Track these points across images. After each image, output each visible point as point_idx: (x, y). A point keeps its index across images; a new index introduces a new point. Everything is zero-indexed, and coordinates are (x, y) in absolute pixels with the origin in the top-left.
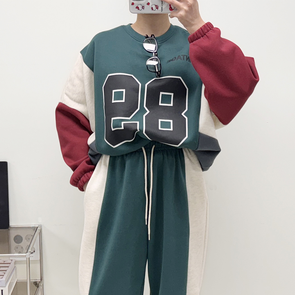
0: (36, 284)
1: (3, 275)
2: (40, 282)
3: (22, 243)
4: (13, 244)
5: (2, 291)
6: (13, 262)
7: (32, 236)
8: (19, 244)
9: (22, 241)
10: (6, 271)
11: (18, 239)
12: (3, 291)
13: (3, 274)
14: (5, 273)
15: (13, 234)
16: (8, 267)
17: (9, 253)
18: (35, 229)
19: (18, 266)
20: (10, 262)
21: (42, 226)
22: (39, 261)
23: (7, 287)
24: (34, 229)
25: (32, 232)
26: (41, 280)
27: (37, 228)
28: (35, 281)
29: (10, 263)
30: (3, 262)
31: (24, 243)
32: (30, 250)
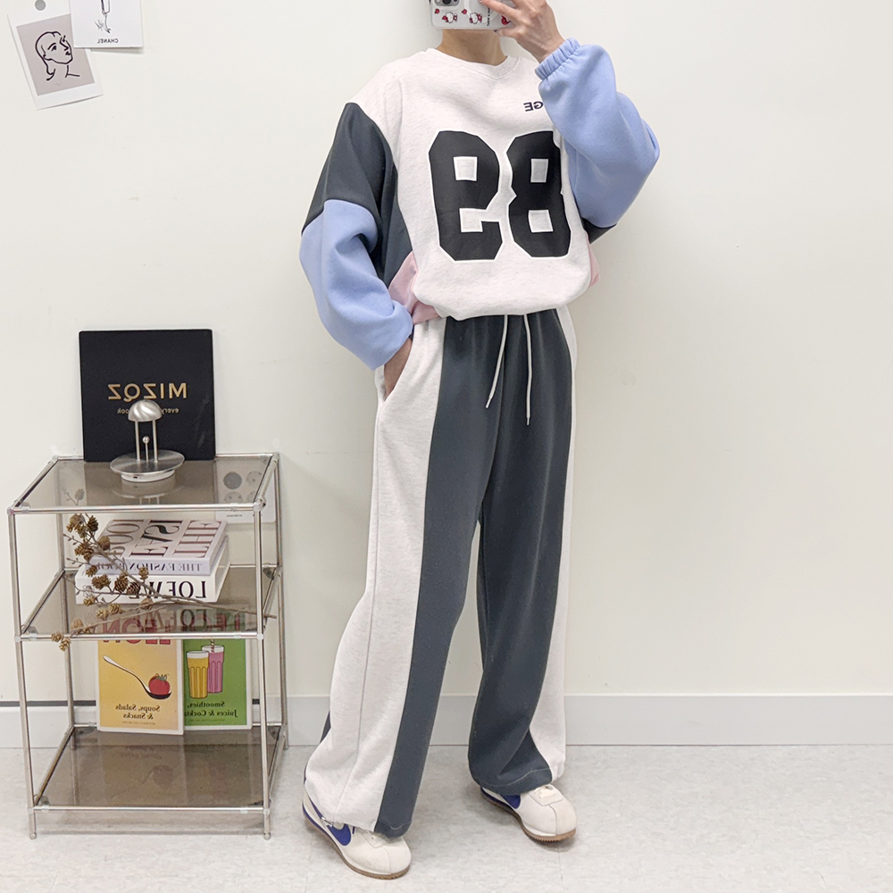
0: (268, 573)
1: (205, 552)
2: (275, 569)
3: (240, 488)
4: (222, 488)
5: (203, 583)
6: (223, 525)
7: (260, 474)
8: (235, 490)
9: (239, 485)
10: (210, 543)
11: (233, 480)
12: (206, 584)
13: (206, 549)
14: (208, 547)
15: (222, 470)
16: (214, 535)
17: (214, 503)
18: (268, 461)
19: (231, 534)
20: (217, 525)
21: (281, 456)
22: (274, 526)
23: (213, 575)
24: (265, 461)
25: (259, 467)
26: (278, 564)
27: (271, 457)
28: (267, 566)
29: (217, 529)
30: (203, 526)
31: (244, 488)
32: (260, 497)
